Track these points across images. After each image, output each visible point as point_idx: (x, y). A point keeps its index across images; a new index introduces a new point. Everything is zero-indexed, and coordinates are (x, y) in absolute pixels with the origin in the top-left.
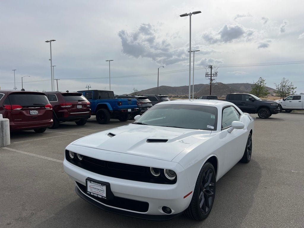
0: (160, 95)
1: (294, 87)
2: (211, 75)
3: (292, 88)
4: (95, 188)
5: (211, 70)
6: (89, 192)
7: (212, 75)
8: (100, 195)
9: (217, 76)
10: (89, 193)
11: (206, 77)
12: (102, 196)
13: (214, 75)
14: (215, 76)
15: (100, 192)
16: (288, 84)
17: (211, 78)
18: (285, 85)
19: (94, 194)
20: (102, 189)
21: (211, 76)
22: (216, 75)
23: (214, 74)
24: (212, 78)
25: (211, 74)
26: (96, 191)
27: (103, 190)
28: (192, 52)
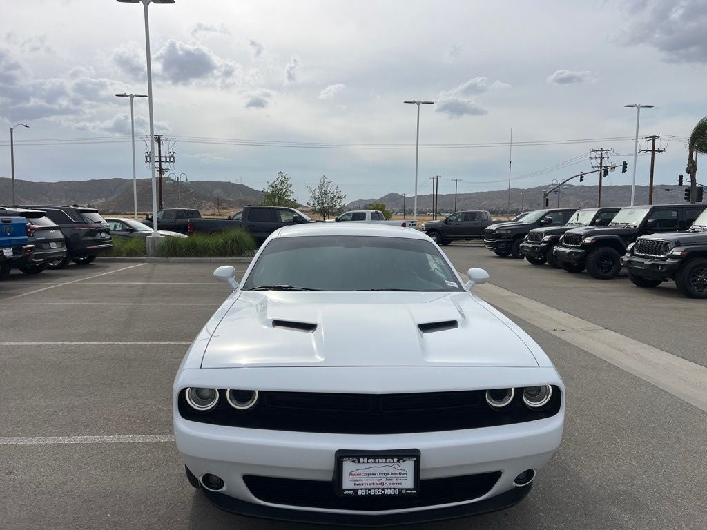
0: (74, 206)
1: (342, 195)
2: (160, 159)
3: (339, 198)
4: (373, 474)
5: (160, 147)
6: (348, 490)
7: (163, 159)
8: (391, 489)
9: (174, 162)
10: (352, 493)
11: (147, 161)
12: (400, 490)
13: (168, 159)
14: (170, 162)
15: (391, 480)
16: (332, 189)
17: (160, 165)
18: (326, 191)
19: (370, 490)
20: (398, 472)
21: (160, 162)
22: (172, 159)
23: (166, 157)
24: (164, 166)
25: (160, 157)
26: (375, 482)
27: (403, 472)
28: (127, 96)
